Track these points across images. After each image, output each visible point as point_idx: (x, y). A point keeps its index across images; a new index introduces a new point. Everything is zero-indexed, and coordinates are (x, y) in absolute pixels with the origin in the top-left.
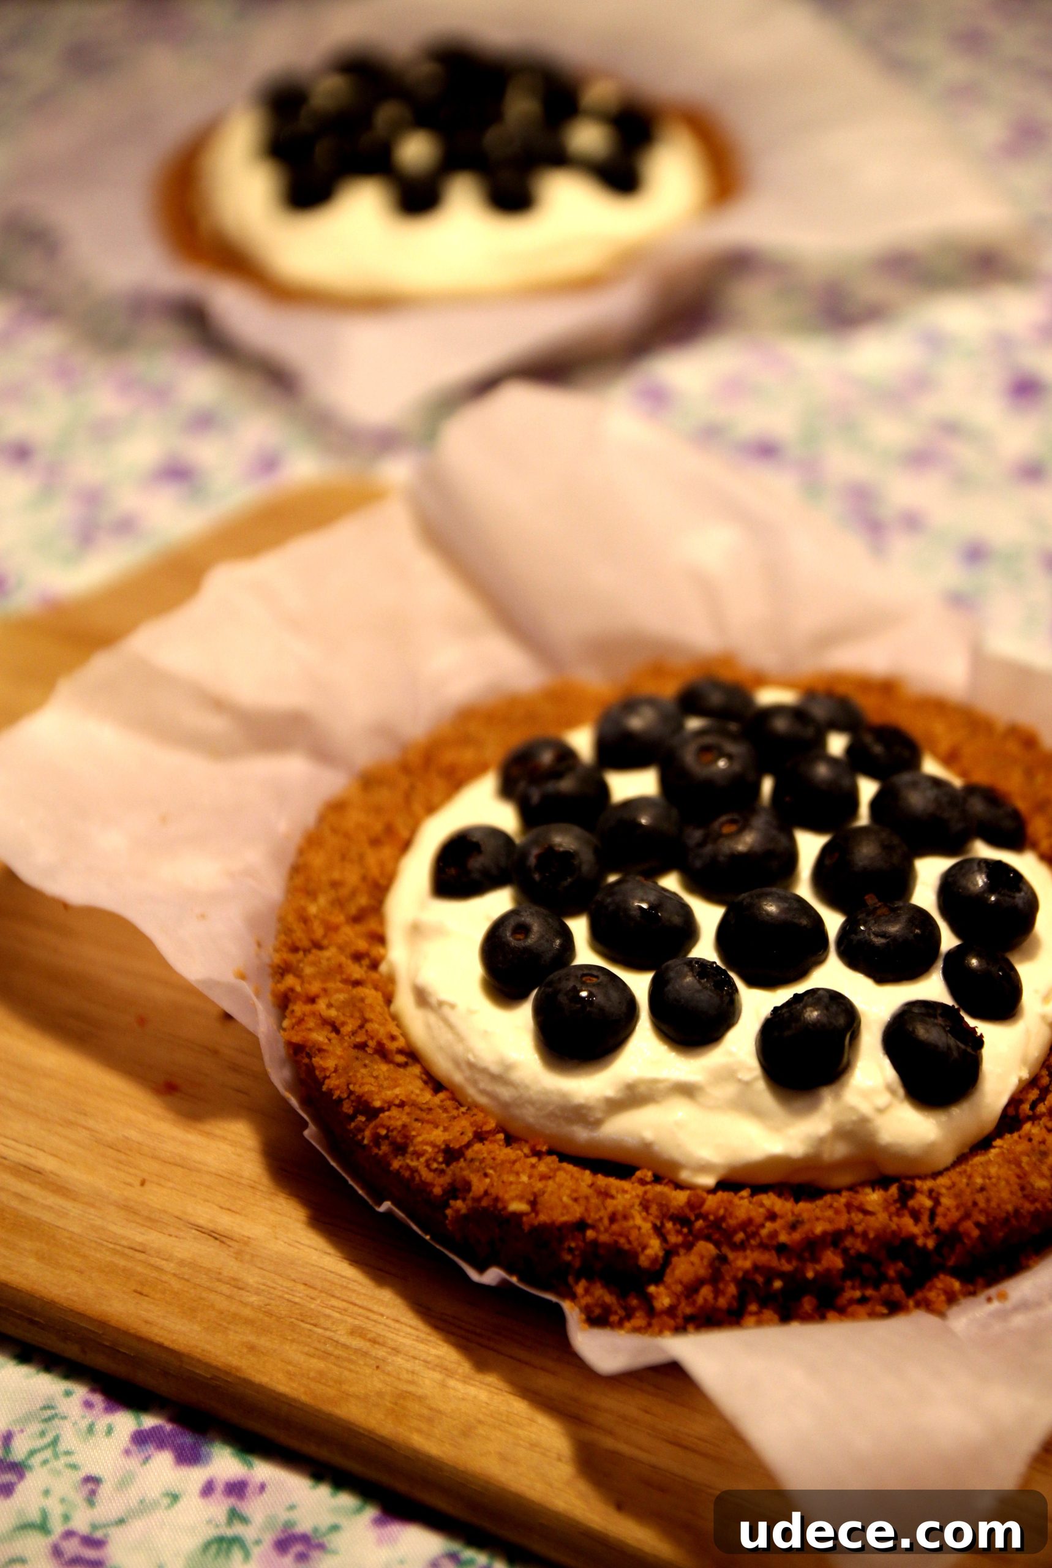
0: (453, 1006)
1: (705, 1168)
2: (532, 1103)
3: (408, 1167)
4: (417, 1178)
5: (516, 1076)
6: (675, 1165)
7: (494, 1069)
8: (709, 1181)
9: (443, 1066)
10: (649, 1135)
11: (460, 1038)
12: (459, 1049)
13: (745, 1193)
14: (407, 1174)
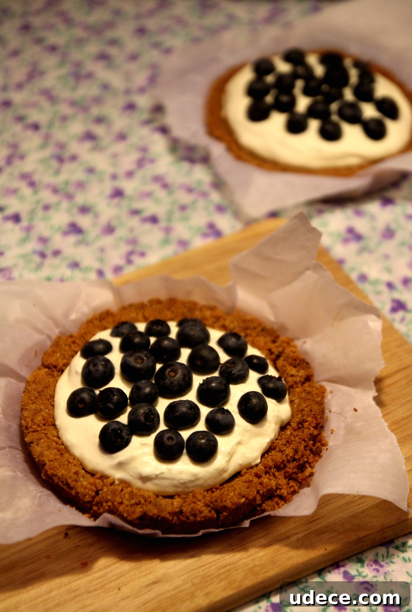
0: (162, 473)
1: (256, 459)
2: (209, 478)
3: (202, 517)
4: (207, 518)
5: (200, 475)
6: (250, 463)
7: (192, 479)
8: (259, 461)
9: (171, 490)
10: (241, 462)
11: (172, 479)
12: (175, 482)
13: (266, 456)
14: (203, 519)
